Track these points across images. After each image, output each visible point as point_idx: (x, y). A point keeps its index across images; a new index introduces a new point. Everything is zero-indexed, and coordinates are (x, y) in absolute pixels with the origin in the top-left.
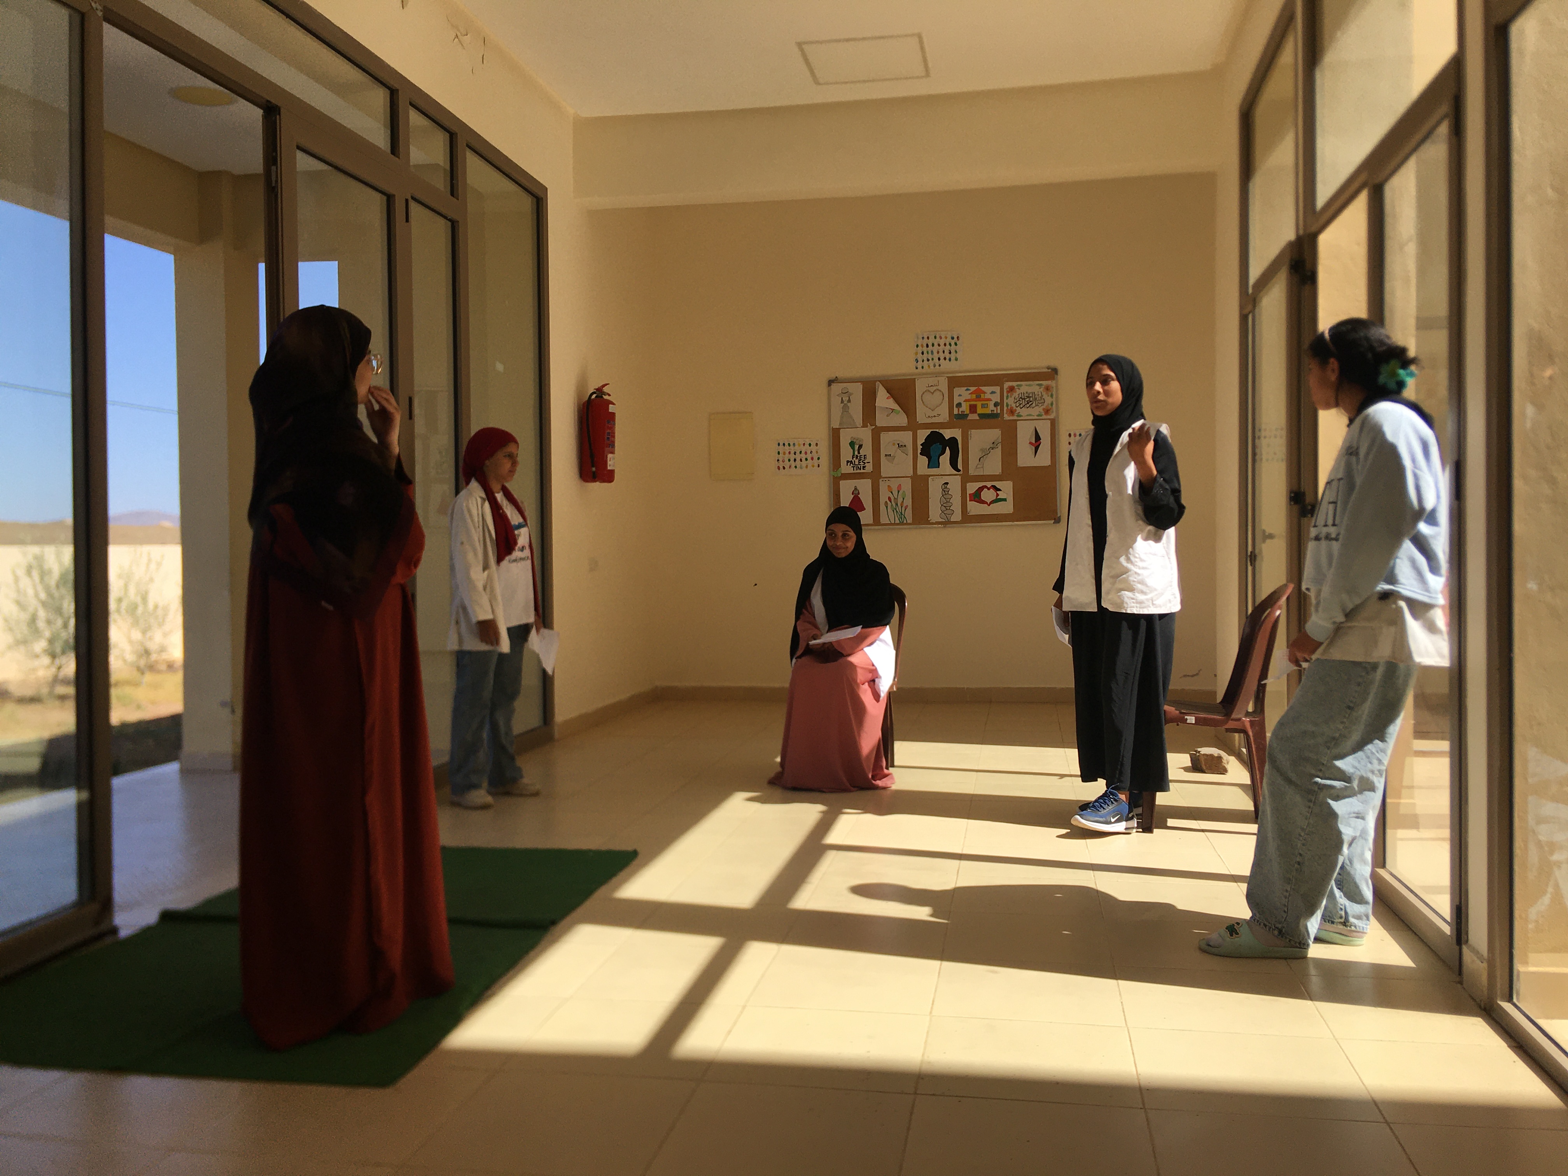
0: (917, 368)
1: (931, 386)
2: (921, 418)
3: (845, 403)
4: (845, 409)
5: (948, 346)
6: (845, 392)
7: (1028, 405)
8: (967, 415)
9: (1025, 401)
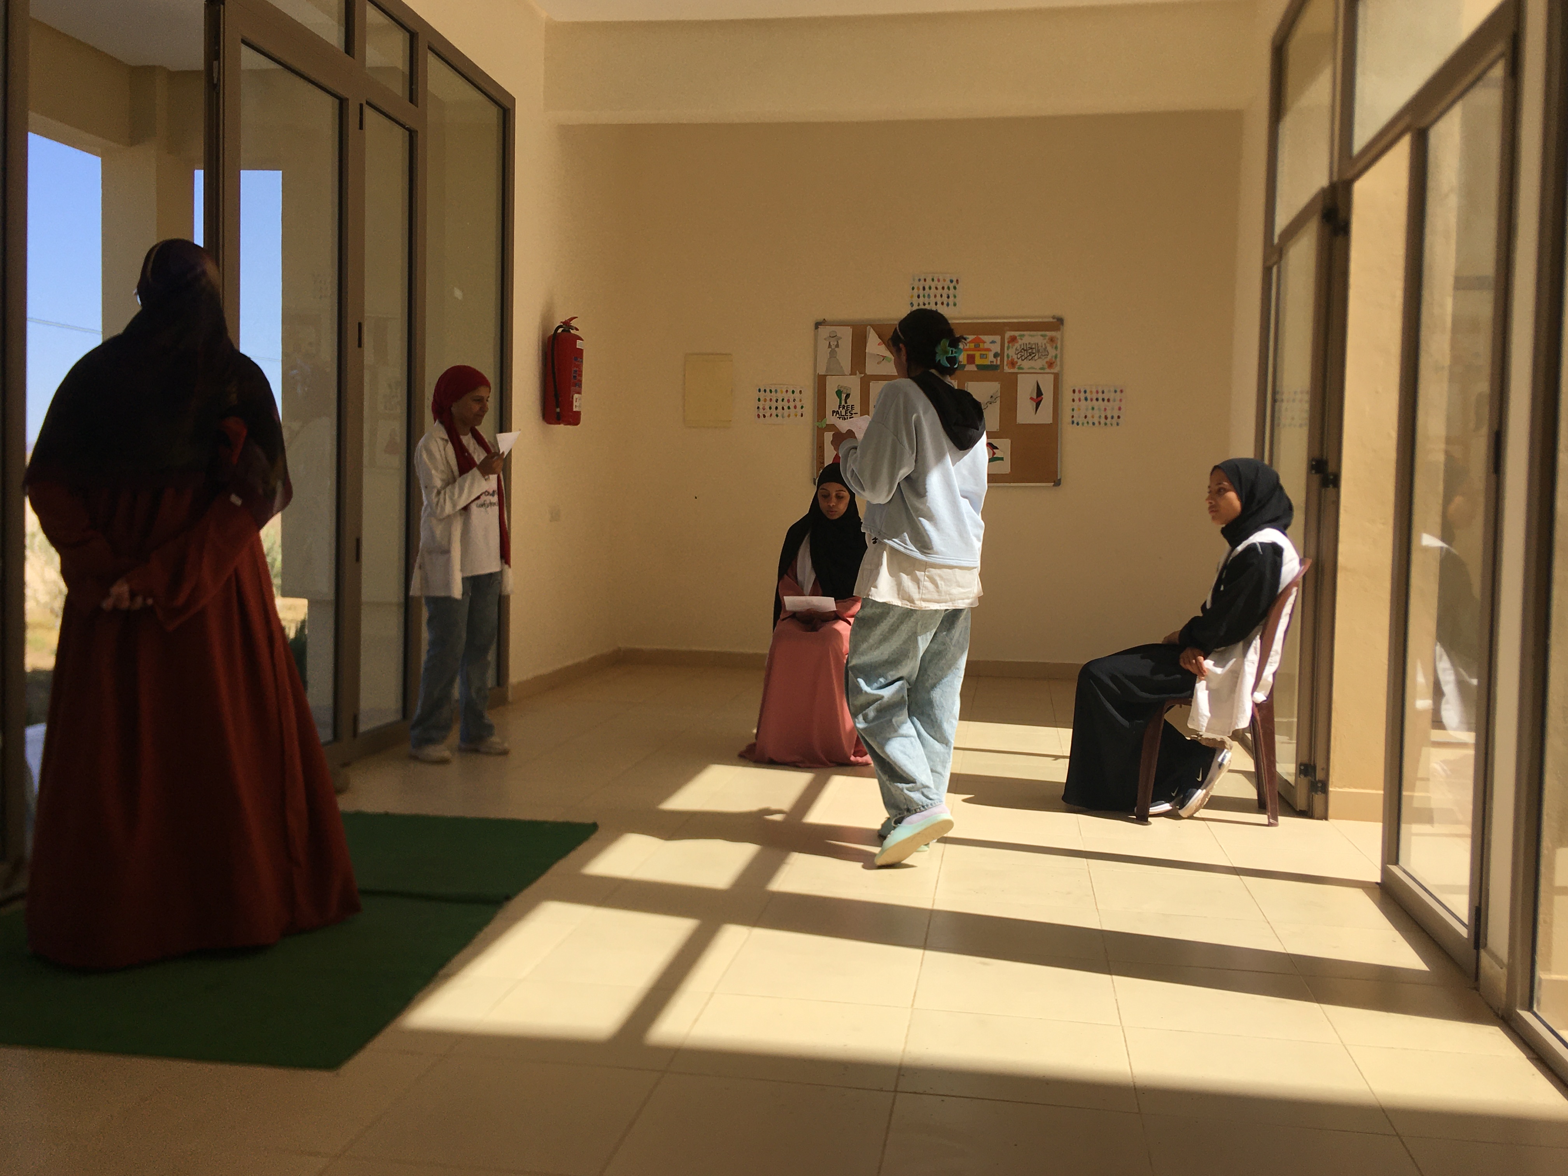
3: (833, 348)
4: (833, 354)
5: (946, 290)
6: (834, 337)
7: (1030, 357)
9: (1027, 353)
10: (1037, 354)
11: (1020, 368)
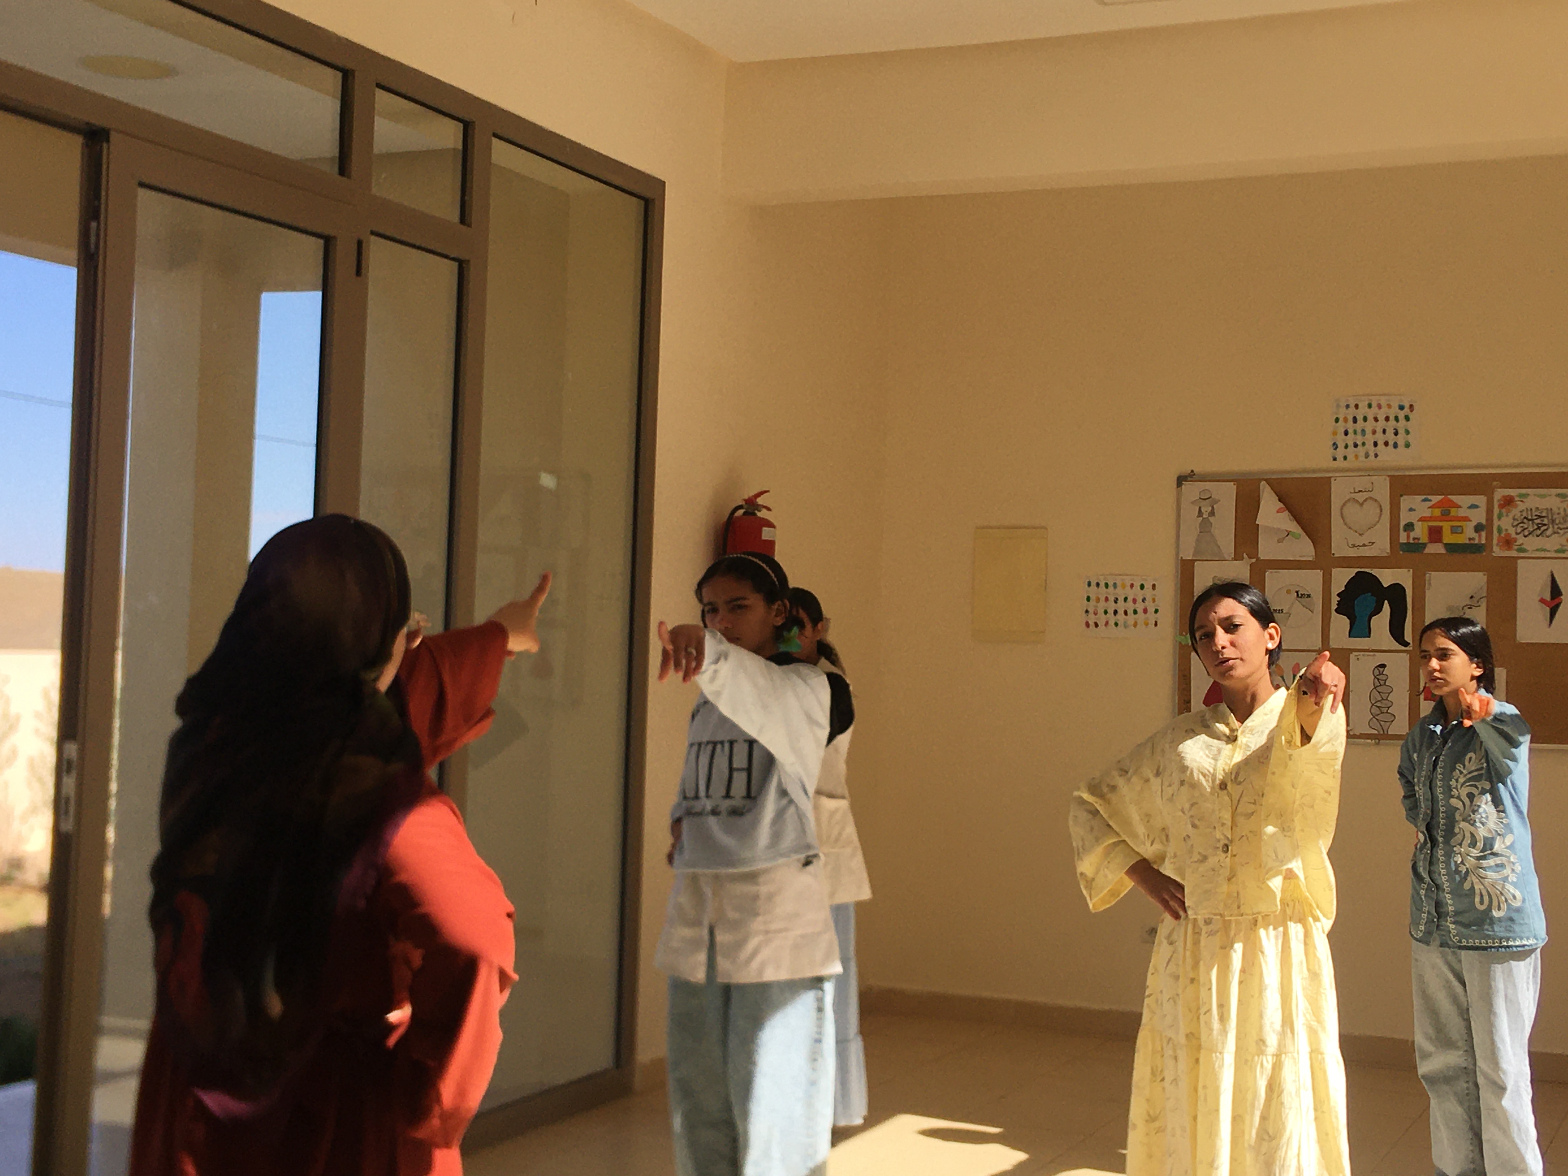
0: (1335, 459)
1: (1360, 491)
2: (1340, 546)
3: (1204, 516)
4: (1205, 527)
5: (1392, 422)
6: (1207, 499)
7: (1539, 532)
8: (1424, 545)
9: (1533, 523)
10: (1551, 526)
11: (1521, 550)
